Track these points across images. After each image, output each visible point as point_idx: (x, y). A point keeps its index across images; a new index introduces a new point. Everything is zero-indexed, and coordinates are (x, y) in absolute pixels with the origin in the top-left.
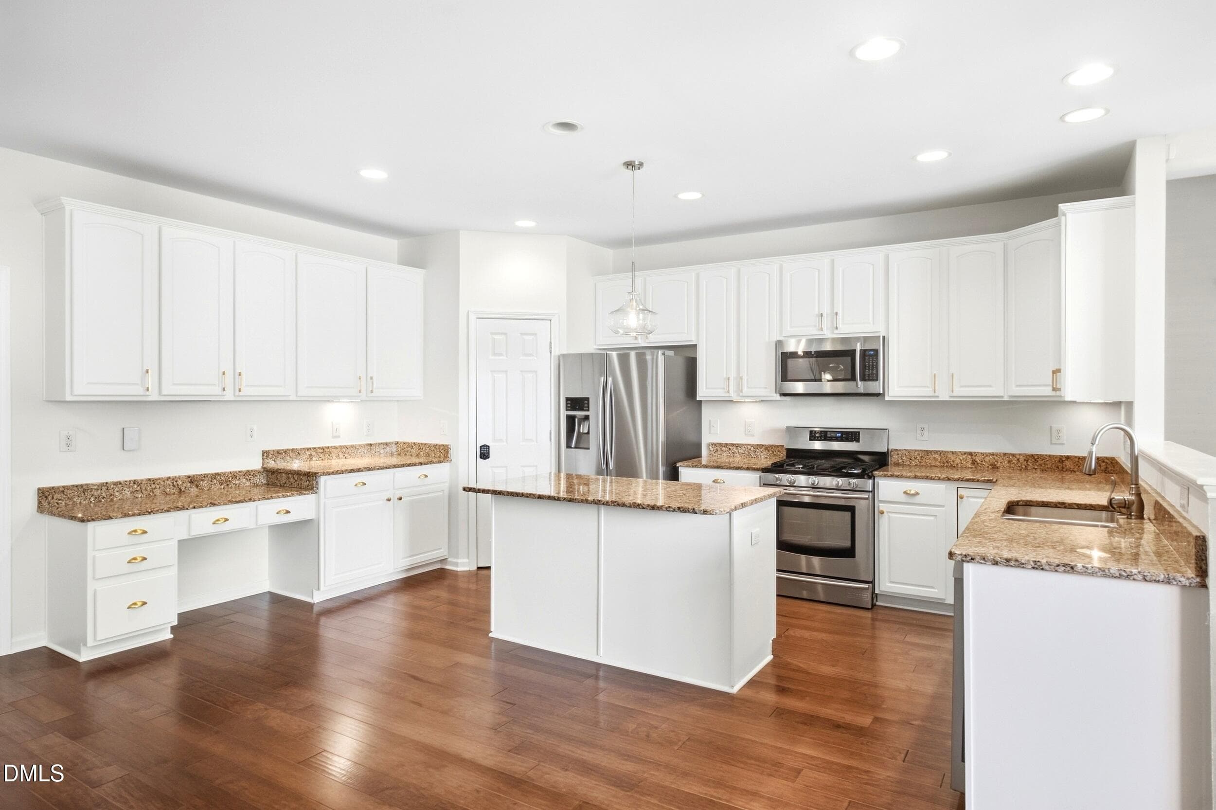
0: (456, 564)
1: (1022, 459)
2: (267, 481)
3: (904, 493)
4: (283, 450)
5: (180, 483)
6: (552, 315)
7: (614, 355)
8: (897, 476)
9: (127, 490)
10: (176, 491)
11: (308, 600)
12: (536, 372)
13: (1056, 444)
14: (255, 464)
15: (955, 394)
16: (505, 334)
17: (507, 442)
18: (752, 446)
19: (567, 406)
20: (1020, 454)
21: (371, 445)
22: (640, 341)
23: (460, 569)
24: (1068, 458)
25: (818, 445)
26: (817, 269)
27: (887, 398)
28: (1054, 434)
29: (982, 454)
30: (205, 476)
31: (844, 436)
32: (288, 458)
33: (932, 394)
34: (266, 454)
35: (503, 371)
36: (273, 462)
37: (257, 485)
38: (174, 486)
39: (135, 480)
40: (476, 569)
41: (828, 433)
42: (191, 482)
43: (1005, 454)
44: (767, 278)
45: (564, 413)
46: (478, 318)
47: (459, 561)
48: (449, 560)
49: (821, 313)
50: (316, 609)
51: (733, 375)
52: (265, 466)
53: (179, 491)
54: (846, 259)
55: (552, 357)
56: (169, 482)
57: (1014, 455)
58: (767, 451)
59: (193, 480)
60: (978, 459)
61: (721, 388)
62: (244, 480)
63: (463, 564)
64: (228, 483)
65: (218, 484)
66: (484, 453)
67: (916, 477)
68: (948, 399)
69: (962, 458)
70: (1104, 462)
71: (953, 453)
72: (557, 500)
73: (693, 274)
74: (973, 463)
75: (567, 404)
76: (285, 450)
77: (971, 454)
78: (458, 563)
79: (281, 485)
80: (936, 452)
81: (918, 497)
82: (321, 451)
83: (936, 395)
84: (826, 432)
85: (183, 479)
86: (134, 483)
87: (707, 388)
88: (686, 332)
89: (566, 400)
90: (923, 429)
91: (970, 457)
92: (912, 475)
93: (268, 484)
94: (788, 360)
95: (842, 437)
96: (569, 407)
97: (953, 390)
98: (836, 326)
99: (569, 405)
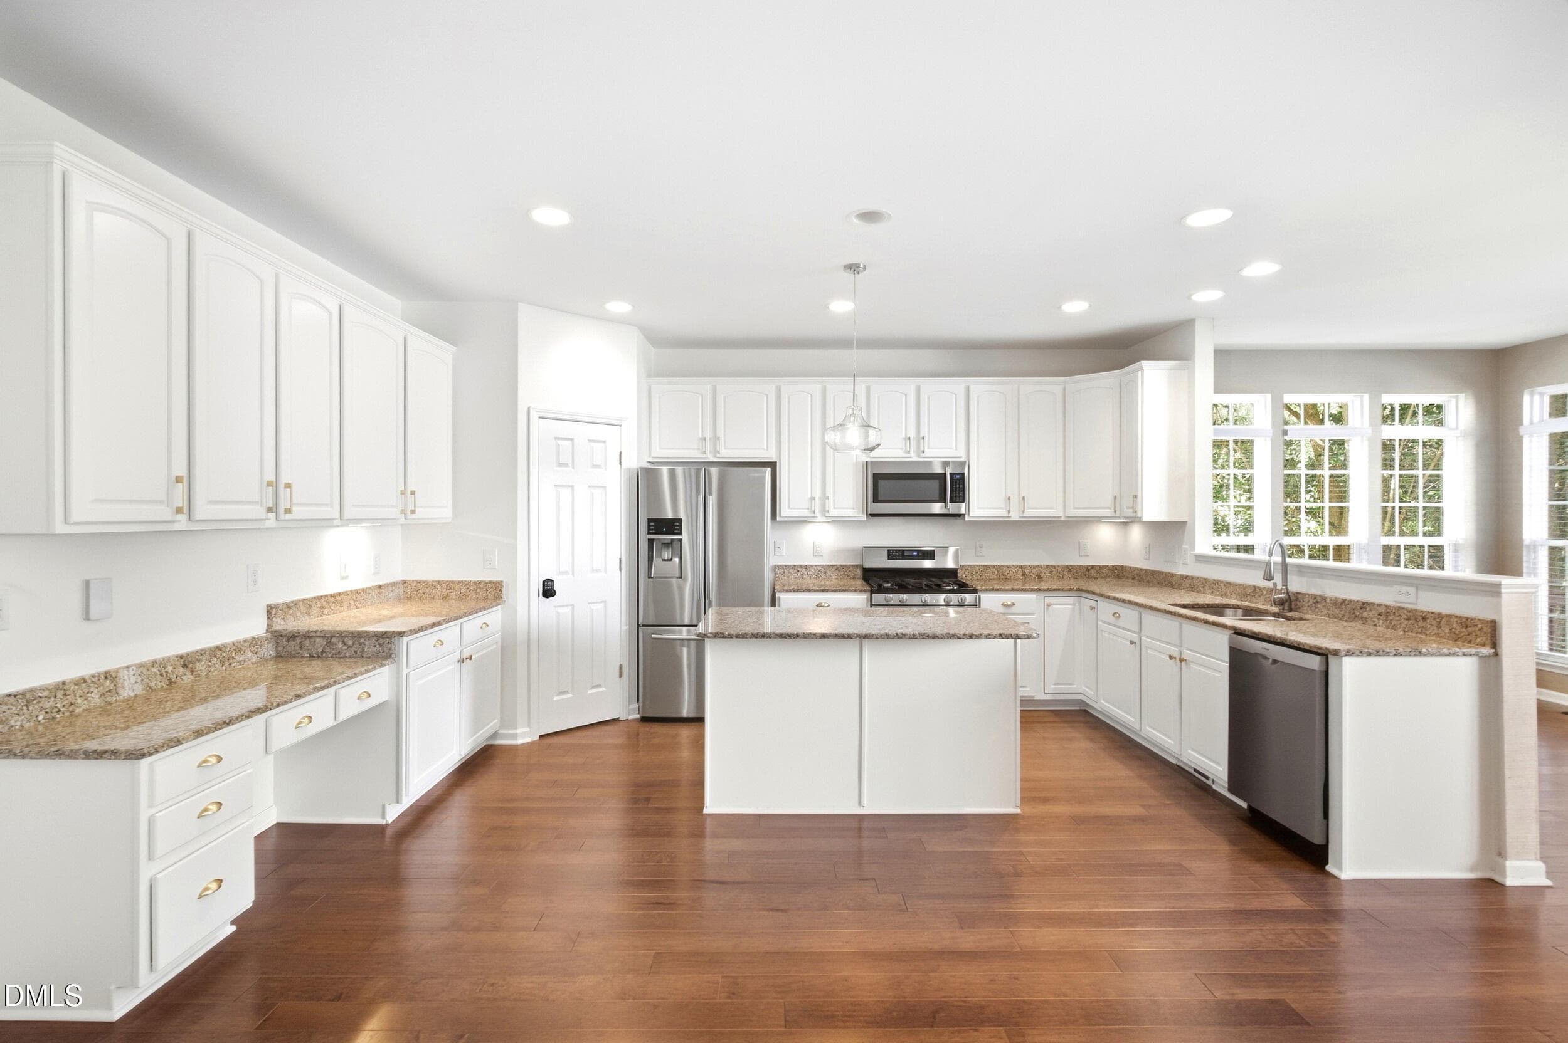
0: (515, 736)
1: (1059, 569)
2: (276, 651)
3: (1002, 604)
4: (293, 602)
5: (170, 669)
6: (621, 420)
7: (665, 470)
8: (997, 590)
9: (96, 691)
10: (163, 684)
11: (377, 820)
12: (604, 487)
13: (1083, 556)
14: (257, 627)
15: (1025, 515)
16: (572, 440)
17: (573, 574)
18: (823, 566)
19: (649, 529)
20: (1058, 566)
21: (380, 587)
22: (709, 455)
23: (520, 742)
24: (1093, 567)
26: (904, 394)
27: (967, 518)
28: (1082, 547)
29: (1030, 567)
30: (202, 652)
31: (920, 555)
32: (298, 614)
33: (1007, 515)
34: (270, 610)
35: (569, 486)
36: (282, 623)
37: (266, 660)
38: (162, 675)
39: (106, 673)
40: (538, 738)
41: (907, 552)
42: (185, 666)
43: (1048, 566)
44: (810, 398)
45: (644, 537)
46: (540, 418)
47: (519, 731)
48: (499, 732)
49: (908, 436)
50: (389, 832)
51: (818, 494)
52: (274, 628)
53: (167, 682)
54: (931, 387)
55: (623, 470)
56: (155, 670)
57: (1054, 567)
58: (837, 572)
59: (187, 662)
60: (1027, 571)
61: (805, 508)
62: (250, 654)
63: (524, 735)
64: (231, 661)
65: (219, 663)
66: (548, 591)
67: (1013, 590)
68: (1017, 519)
69: (1014, 571)
70: (1116, 569)
71: (1008, 567)
72: (848, 638)
73: (774, 387)
74: (1023, 575)
75: (649, 526)
76: (295, 603)
77: (1021, 567)
78: (517, 734)
79: (311, 656)
80: (994, 566)
81: (1014, 607)
82: (332, 599)
83: (1010, 515)
84: (903, 551)
85: (173, 662)
86: (106, 678)
87: (789, 508)
88: (765, 448)
89: (648, 522)
90: (981, 546)
91: (1020, 569)
92: (1010, 587)
93: (277, 657)
94: (880, 481)
95: (918, 555)
96: (652, 530)
97: (1023, 512)
98: (923, 449)
99: (652, 528)
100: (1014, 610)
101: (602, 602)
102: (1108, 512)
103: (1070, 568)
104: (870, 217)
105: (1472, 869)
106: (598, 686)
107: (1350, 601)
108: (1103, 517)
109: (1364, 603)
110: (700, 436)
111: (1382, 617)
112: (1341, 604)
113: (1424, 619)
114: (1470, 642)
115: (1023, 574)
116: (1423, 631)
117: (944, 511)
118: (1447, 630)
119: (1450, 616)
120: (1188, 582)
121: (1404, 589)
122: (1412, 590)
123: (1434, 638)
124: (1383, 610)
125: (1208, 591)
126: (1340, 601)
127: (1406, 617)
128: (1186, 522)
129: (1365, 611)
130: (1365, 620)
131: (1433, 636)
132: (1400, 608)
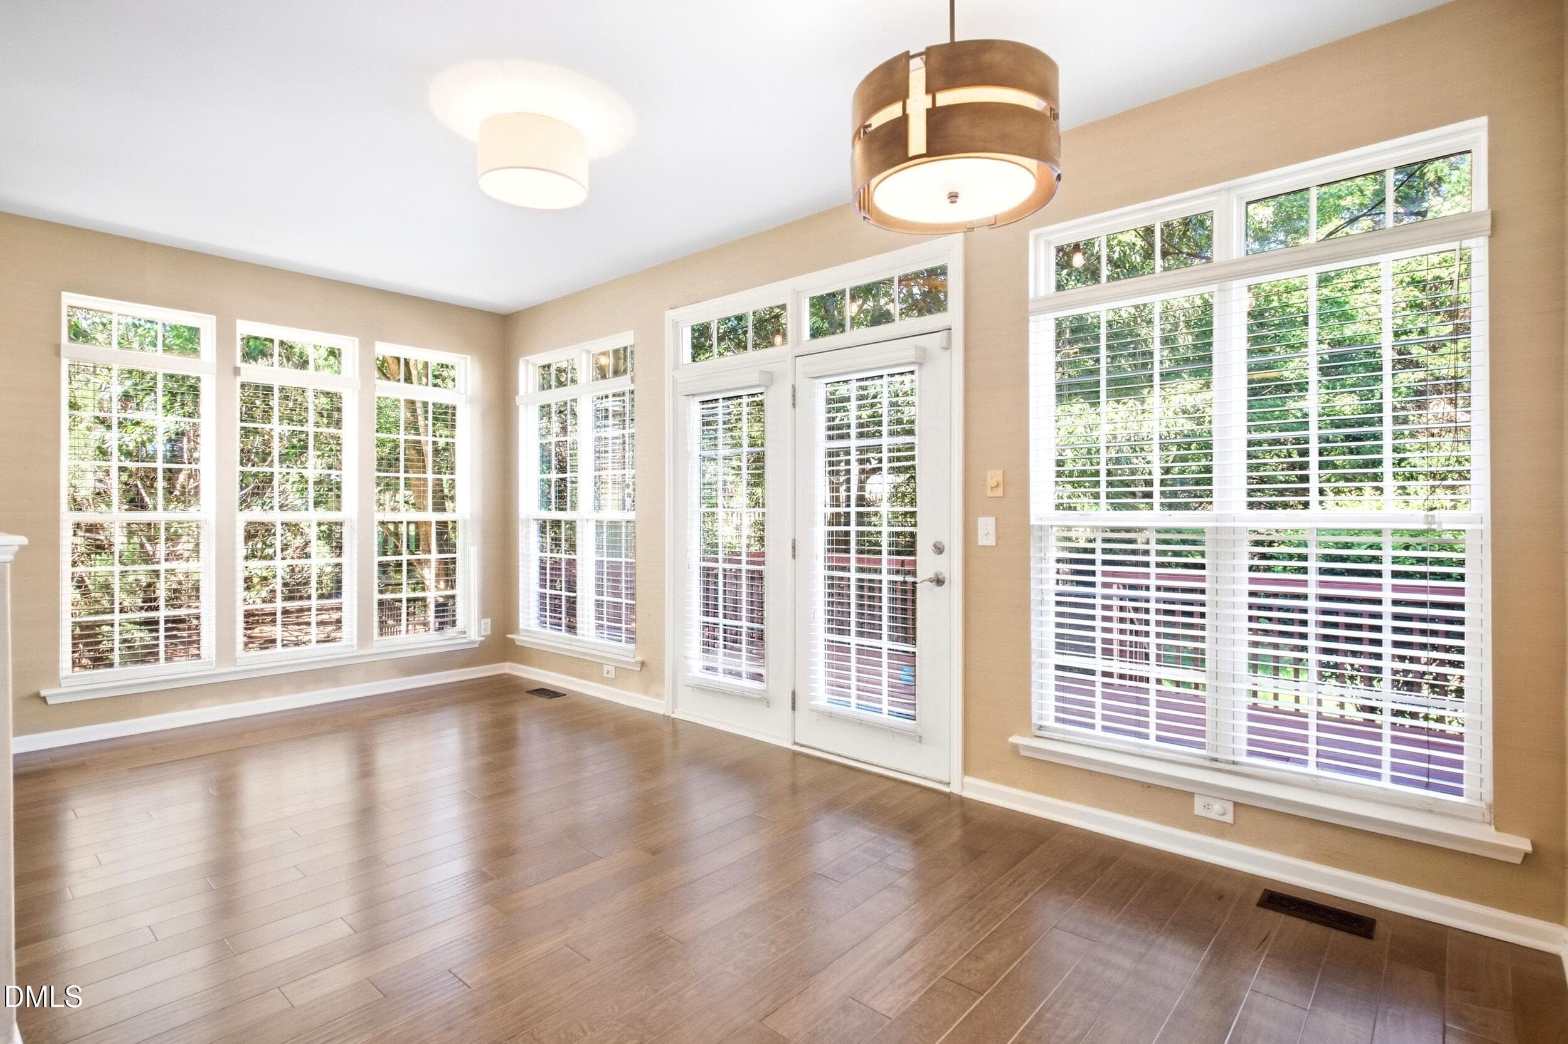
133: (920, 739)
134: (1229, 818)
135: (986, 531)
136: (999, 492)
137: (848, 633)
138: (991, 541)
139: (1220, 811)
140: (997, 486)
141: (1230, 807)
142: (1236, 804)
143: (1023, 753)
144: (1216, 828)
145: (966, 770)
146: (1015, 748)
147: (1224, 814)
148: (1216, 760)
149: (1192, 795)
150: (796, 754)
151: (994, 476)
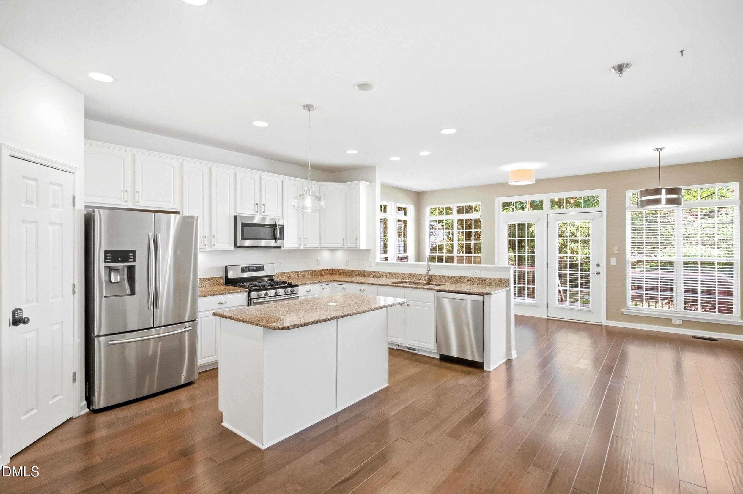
1: (311, 272)
3: (306, 291)
6: (74, 169)
12: (62, 225)
15: (306, 247)
16: (36, 179)
19: (105, 259)
25: (246, 275)
26: (254, 179)
27: (283, 248)
28: (318, 261)
29: (301, 272)
33: (298, 246)
35: (34, 222)
41: (250, 267)
45: (100, 266)
46: (10, 156)
49: (256, 203)
51: (207, 234)
54: (267, 178)
55: (75, 211)
58: (209, 281)
66: (18, 319)
67: (311, 283)
68: (302, 249)
69: (294, 274)
70: (331, 271)
71: (292, 272)
75: (105, 255)
77: (297, 272)
80: (286, 273)
89: (105, 253)
90: (280, 263)
94: (244, 227)
95: (256, 269)
96: (108, 259)
97: (306, 245)
98: (264, 211)
99: (108, 257)
100: (311, 293)
101: (59, 323)
102: (340, 245)
103: (315, 272)
104: (363, 86)
105: (506, 358)
106: (58, 395)
107: (455, 276)
108: (328, 247)
109: (461, 277)
110: (122, 189)
111: (469, 281)
112: (452, 278)
113: (485, 280)
114: (501, 286)
115: (298, 276)
116: (485, 284)
117: (275, 245)
118: (493, 283)
119: (494, 279)
120: (373, 274)
121: (475, 271)
122: (479, 271)
123: (489, 286)
124: (469, 278)
125: (385, 277)
126: (451, 277)
127: (478, 280)
128: (371, 249)
129: (462, 279)
130: (462, 283)
131: (489, 285)
132: (475, 278)
133: (592, 313)
134: (681, 323)
135: (614, 261)
136: (617, 252)
137: (567, 287)
138: (615, 263)
139: (679, 322)
140: (617, 251)
141: (681, 321)
142: (683, 320)
143: (624, 313)
144: (678, 326)
145: (607, 319)
146: (623, 312)
147: (680, 323)
148: (677, 311)
149: (672, 319)
150: (547, 319)
151: (616, 248)
